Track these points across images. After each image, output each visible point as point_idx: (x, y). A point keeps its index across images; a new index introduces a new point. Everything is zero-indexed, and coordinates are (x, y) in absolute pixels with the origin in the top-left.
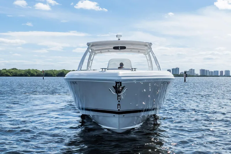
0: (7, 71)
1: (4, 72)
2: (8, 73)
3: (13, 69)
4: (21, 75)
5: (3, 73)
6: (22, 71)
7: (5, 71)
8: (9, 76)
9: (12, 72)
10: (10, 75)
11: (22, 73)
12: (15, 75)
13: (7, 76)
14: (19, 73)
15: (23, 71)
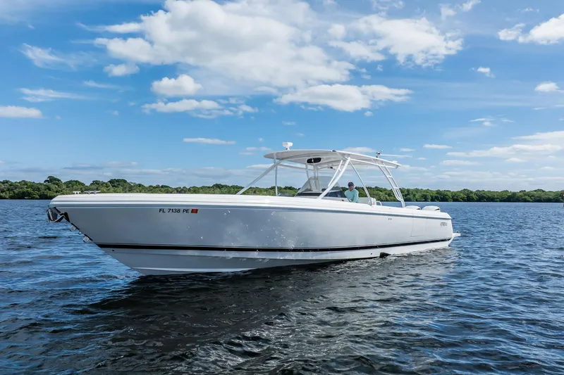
0: (525, 195)
1: (521, 196)
2: (527, 197)
3: (535, 191)
4: (549, 200)
5: (518, 197)
6: (550, 193)
7: (521, 194)
8: (529, 201)
9: (533, 196)
10: (530, 199)
11: (550, 197)
12: (539, 200)
13: (525, 201)
14: (544, 197)
15: (553, 194)
